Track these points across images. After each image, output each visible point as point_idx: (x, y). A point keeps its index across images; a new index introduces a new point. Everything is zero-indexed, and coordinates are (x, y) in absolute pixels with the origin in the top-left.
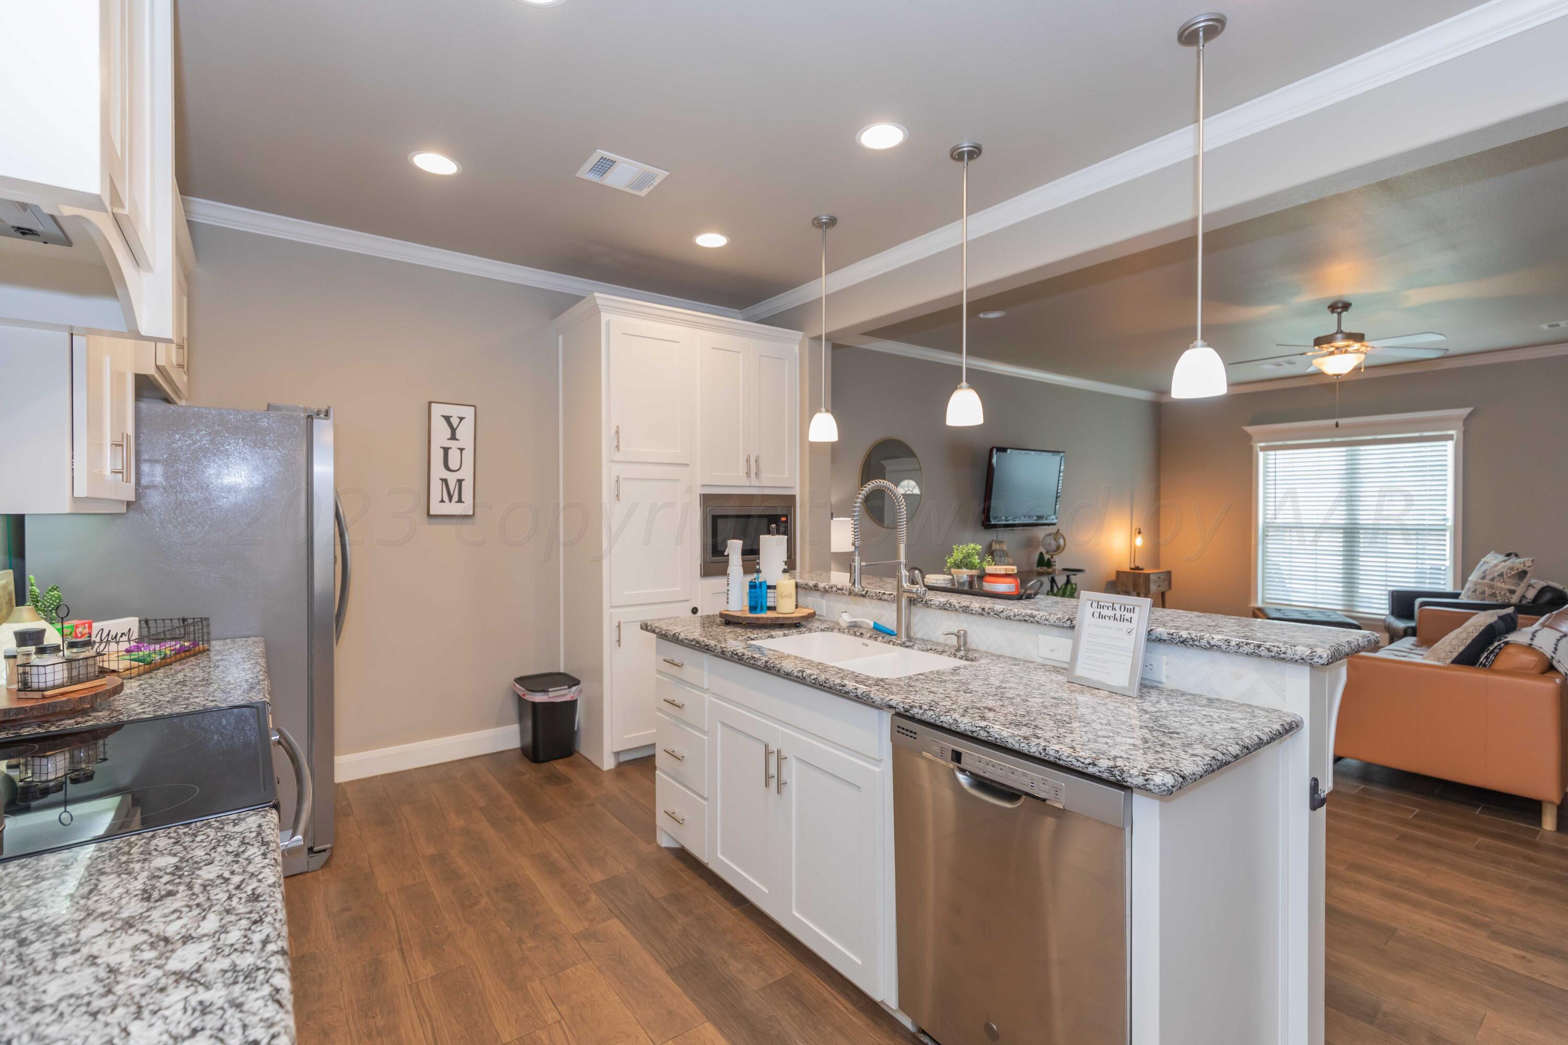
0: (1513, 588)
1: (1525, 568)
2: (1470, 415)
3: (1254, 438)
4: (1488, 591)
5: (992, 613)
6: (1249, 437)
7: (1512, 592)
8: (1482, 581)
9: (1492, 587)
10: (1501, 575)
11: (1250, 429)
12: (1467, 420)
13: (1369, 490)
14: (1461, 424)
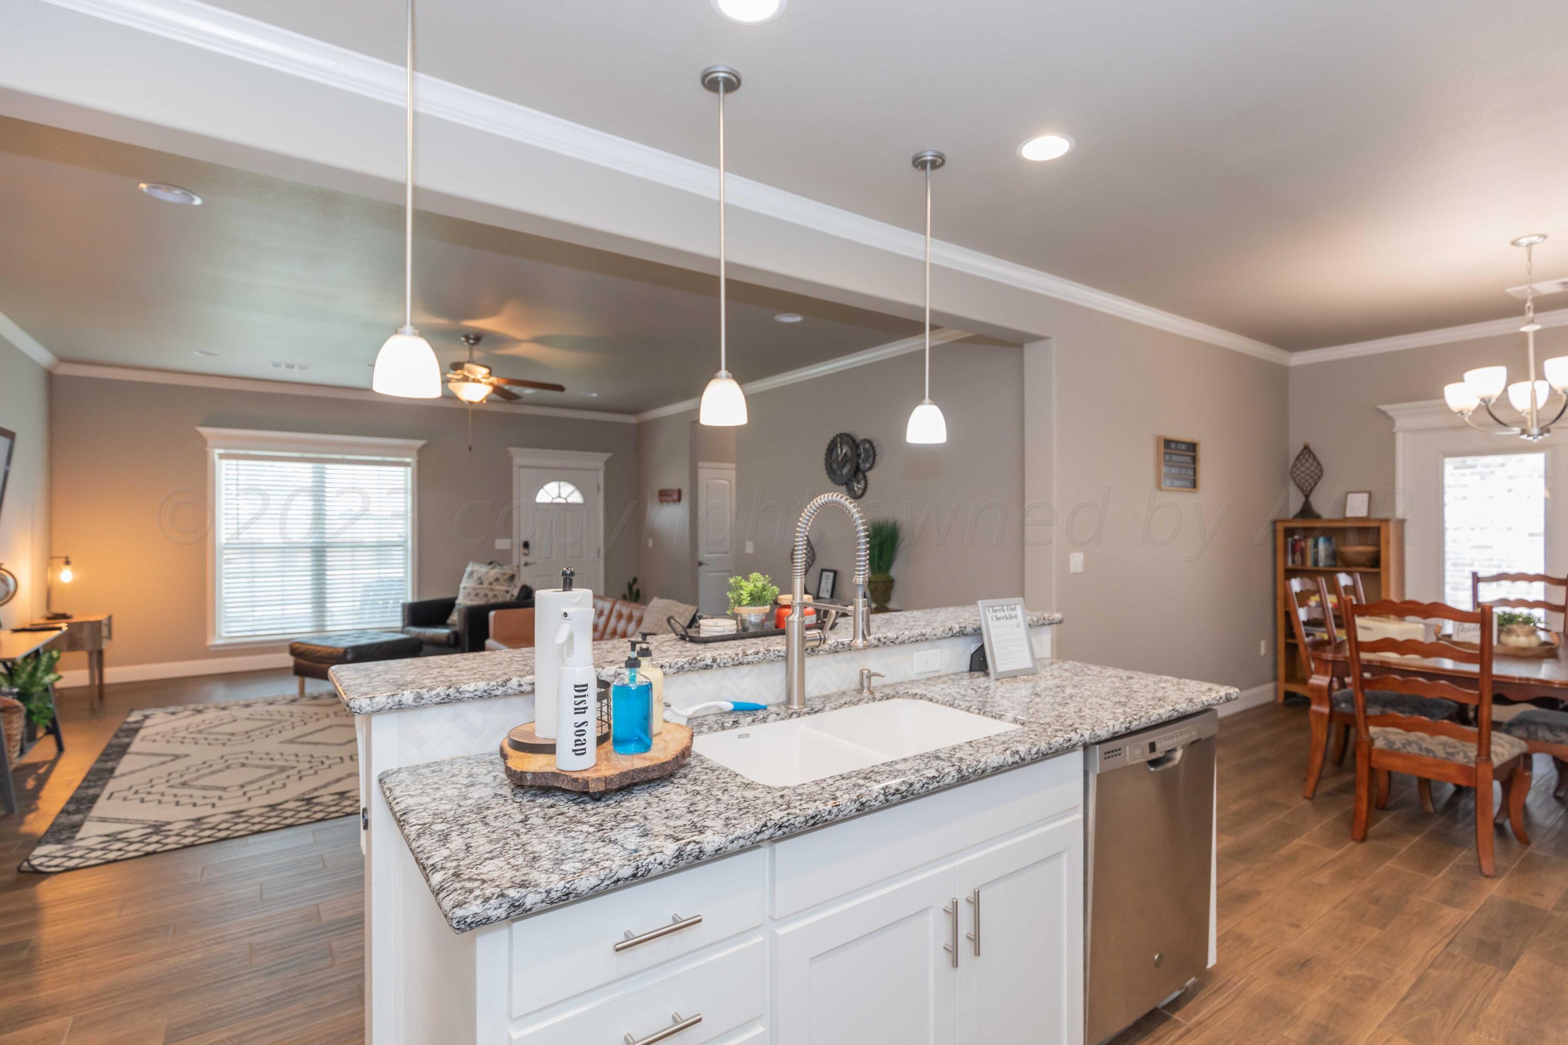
0: (507, 589)
1: (513, 573)
2: (424, 447)
3: (210, 442)
4: (490, 594)
5: (888, 642)
6: (203, 440)
7: (507, 592)
8: (480, 586)
9: (492, 590)
10: (497, 580)
11: (205, 431)
12: (421, 451)
13: (335, 507)
14: (415, 453)
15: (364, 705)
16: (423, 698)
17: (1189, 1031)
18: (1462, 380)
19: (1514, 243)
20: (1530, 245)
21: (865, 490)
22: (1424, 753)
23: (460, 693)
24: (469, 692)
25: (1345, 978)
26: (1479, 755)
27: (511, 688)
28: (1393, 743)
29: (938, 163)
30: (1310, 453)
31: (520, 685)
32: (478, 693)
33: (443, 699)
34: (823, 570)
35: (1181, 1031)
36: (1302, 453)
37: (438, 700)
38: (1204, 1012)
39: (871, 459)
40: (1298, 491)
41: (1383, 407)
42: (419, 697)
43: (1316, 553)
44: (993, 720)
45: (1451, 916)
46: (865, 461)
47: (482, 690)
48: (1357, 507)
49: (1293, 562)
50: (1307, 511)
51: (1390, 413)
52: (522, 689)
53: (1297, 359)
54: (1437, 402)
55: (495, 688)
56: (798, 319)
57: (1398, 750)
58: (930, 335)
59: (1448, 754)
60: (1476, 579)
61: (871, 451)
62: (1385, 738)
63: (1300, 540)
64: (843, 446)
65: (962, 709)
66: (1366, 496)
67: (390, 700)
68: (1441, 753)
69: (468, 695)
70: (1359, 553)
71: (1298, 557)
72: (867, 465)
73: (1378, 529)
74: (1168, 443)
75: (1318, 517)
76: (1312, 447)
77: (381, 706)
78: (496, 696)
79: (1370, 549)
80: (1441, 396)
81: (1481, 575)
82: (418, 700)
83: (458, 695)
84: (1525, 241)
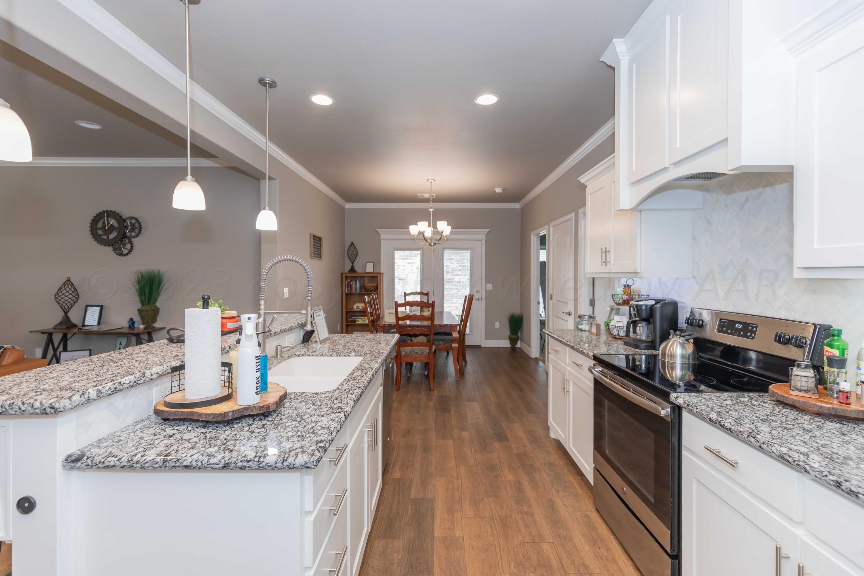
15: (67, 405)
16: (102, 393)
17: (394, 464)
18: (417, 225)
19: (428, 180)
20: (431, 182)
21: (130, 251)
22: (415, 354)
23: (122, 385)
24: (127, 384)
25: (420, 431)
26: (430, 351)
27: (147, 377)
28: (407, 352)
29: (273, 85)
30: (353, 244)
31: (152, 375)
32: (131, 384)
33: (113, 391)
34: (87, 306)
35: (392, 465)
36: (351, 245)
37: (110, 392)
38: (394, 457)
39: (137, 231)
40: (349, 260)
41: (378, 230)
42: (99, 391)
43: (356, 287)
44: (345, 357)
45: (431, 404)
46: (131, 231)
47: (133, 381)
48: (370, 268)
49: (348, 290)
50: (352, 270)
51: (379, 232)
52: (153, 377)
53: (349, 206)
54: (407, 230)
55: (139, 379)
56: (97, 127)
57: (408, 354)
58: (191, 160)
59: (422, 352)
60: (406, 295)
61: (137, 225)
62: (404, 351)
63: (350, 282)
64: (109, 219)
65: (328, 356)
66: (373, 263)
67: (82, 398)
68: (419, 352)
69: (126, 386)
70: (372, 286)
71: (349, 289)
72: (133, 234)
73: (377, 276)
74: (314, 236)
75: (356, 272)
76: (354, 243)
77: (77, 403)
78: (140, 384)
79: (375, 284)
80: (408, 228)
81: (407, 293)
82: (99, 395)
83: (121, 387)
84: (430, 181)
